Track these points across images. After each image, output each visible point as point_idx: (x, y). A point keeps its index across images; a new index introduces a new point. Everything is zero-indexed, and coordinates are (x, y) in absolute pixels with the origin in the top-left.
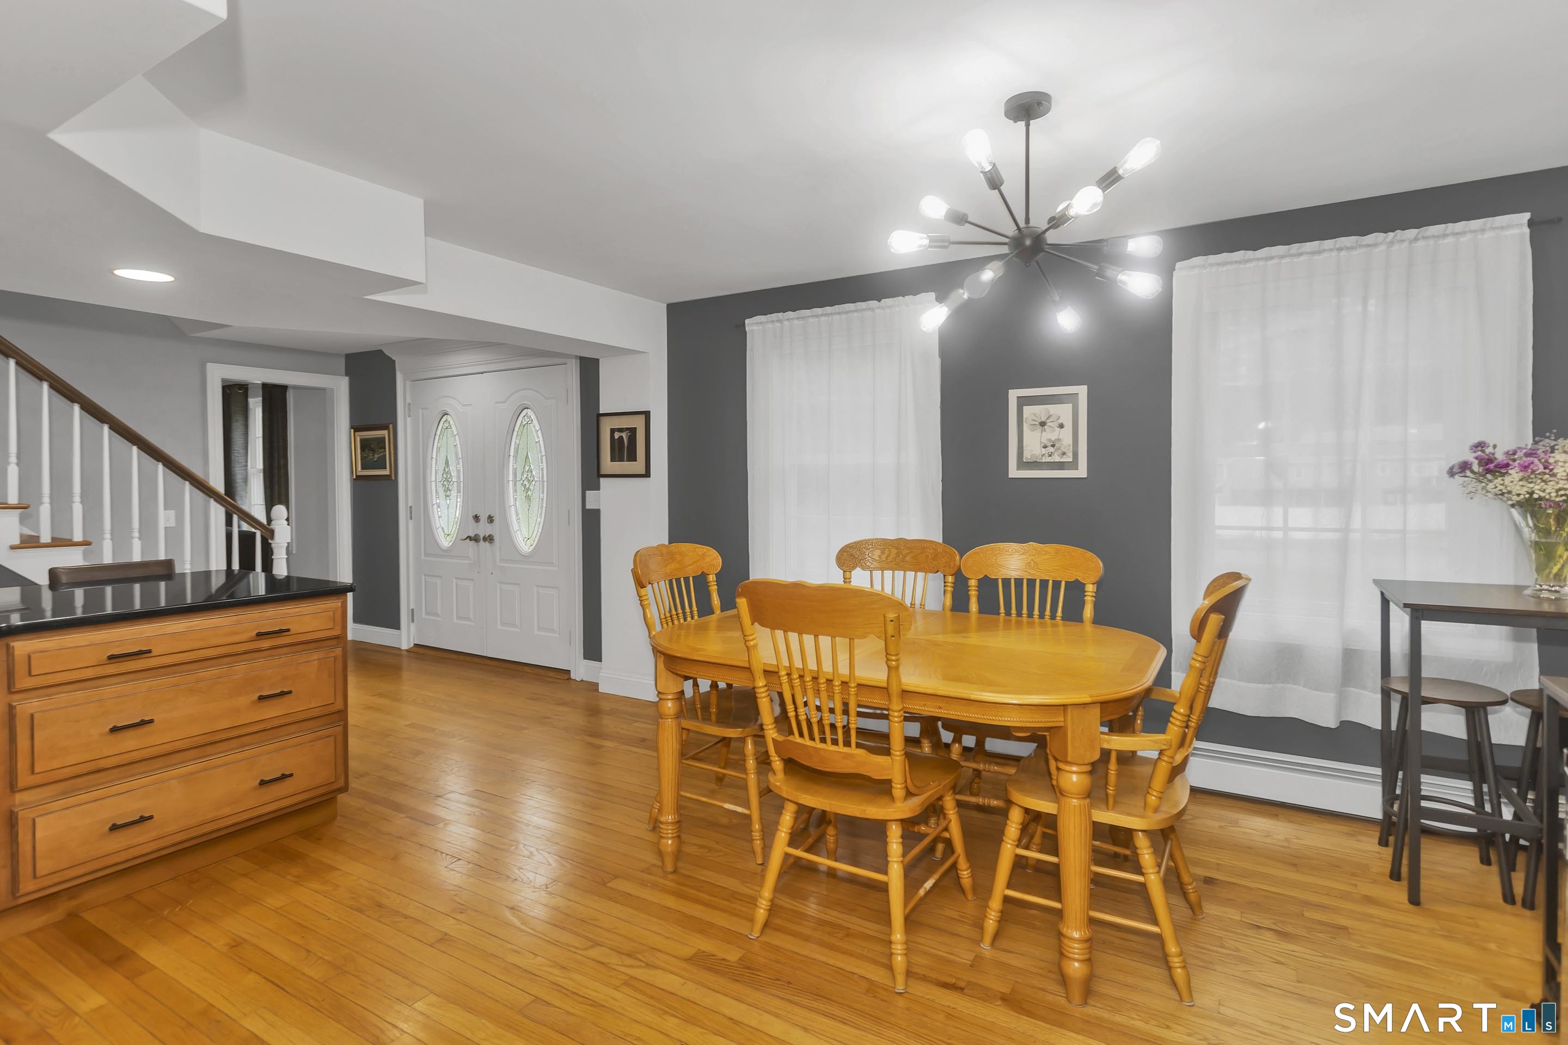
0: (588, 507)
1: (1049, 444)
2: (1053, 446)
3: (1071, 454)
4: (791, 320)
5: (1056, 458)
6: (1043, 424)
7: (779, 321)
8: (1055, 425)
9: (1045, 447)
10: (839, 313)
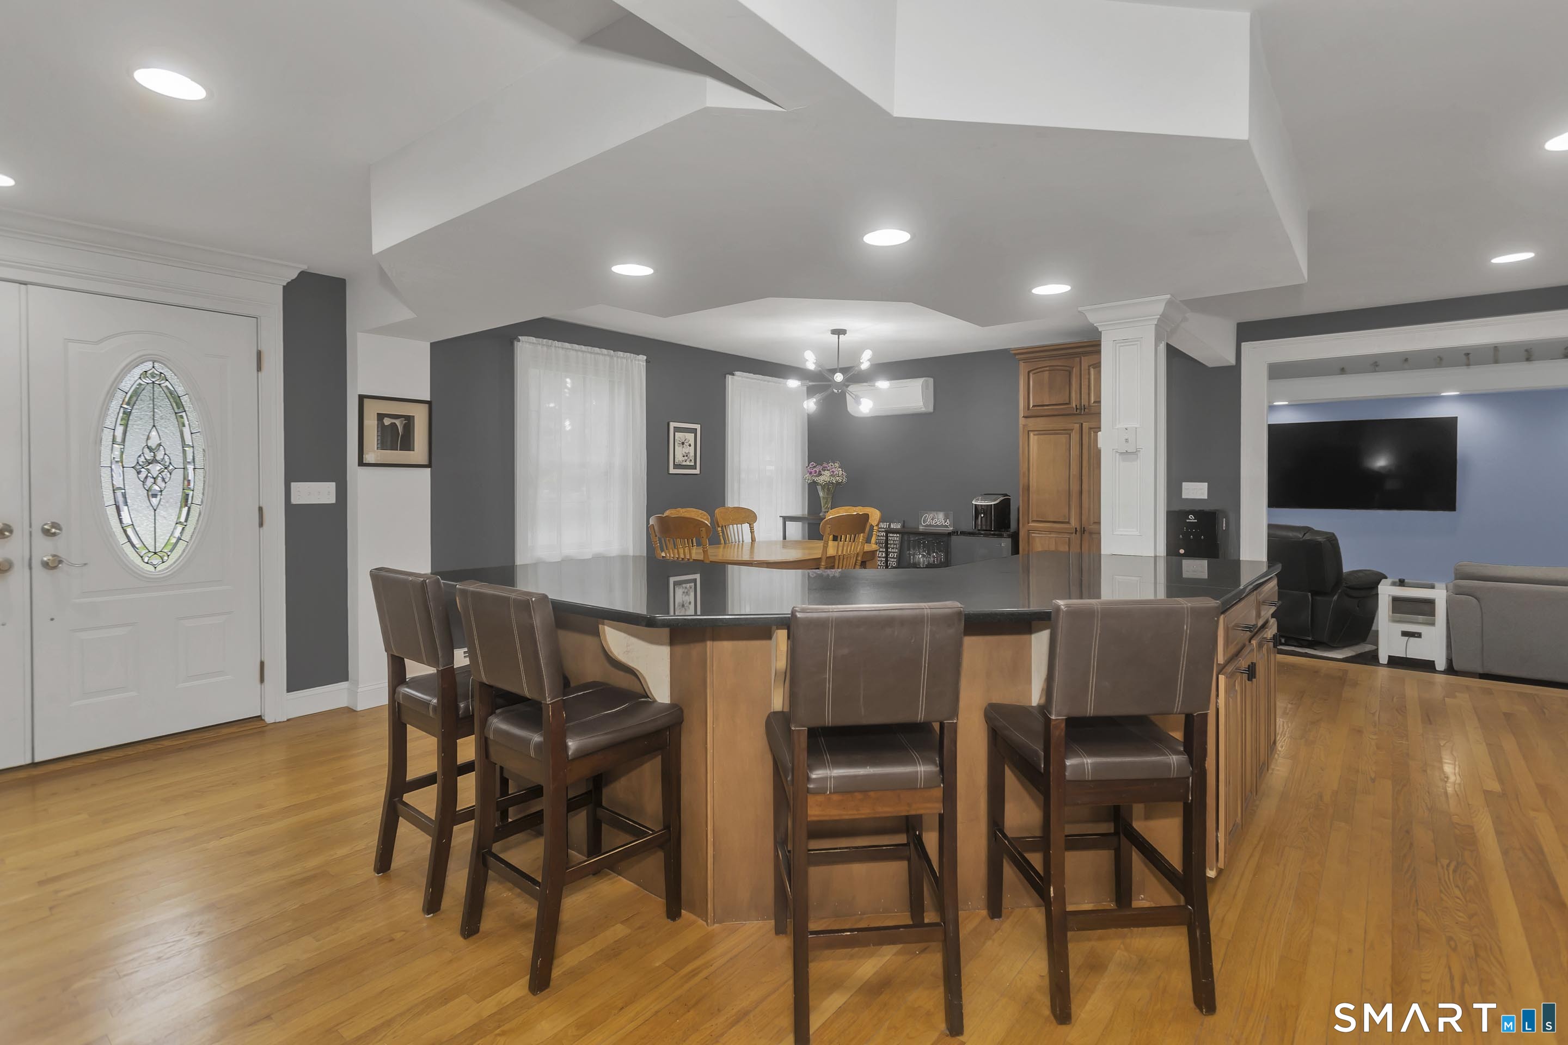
0: (295, 501)
1: (685, 455)
2: (687, 456)
3: (693, 461)
4: (557, 348)
5: (688, 463)
6: (683, 443)
7: (548, 346)
8: (687, 444)
9: (684, 456)
10: (591, 353)
